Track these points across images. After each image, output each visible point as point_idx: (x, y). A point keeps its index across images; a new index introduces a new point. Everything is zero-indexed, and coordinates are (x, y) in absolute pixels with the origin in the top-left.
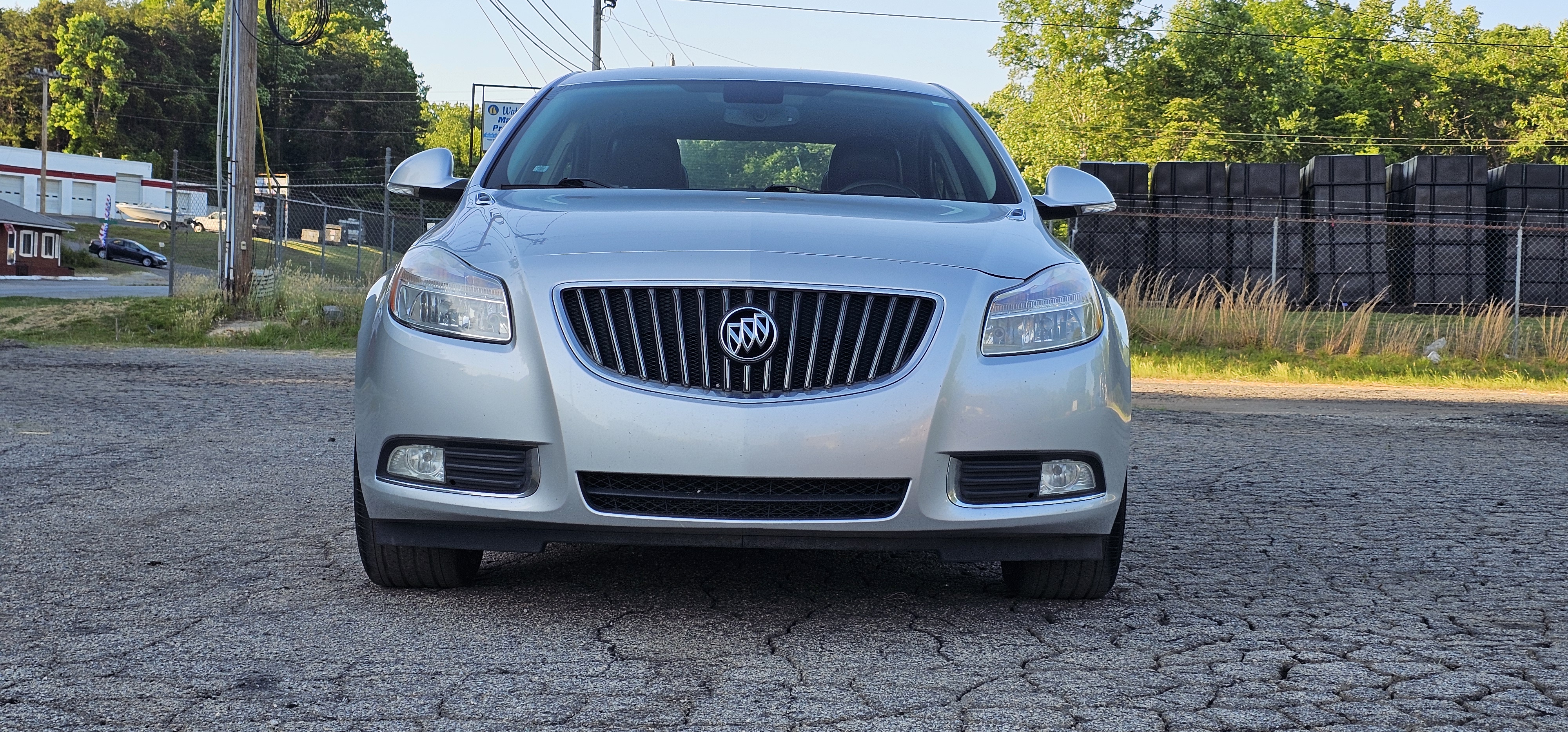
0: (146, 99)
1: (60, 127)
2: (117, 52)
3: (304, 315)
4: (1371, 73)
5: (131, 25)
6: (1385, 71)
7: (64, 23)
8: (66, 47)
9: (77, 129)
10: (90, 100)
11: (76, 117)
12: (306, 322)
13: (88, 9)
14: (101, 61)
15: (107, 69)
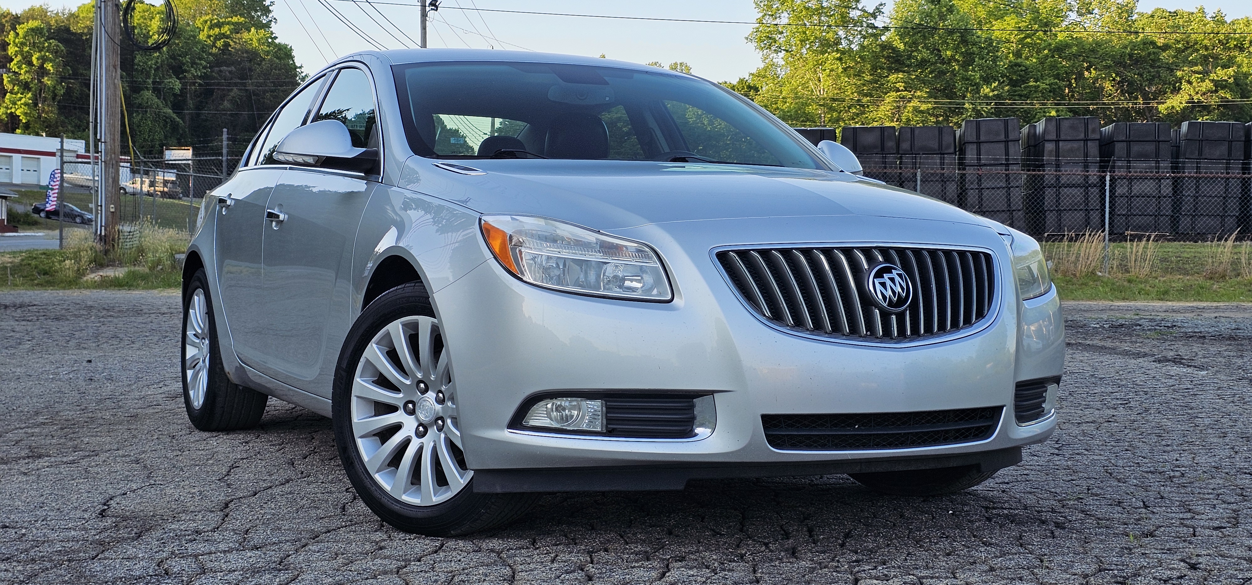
0: (81, 90)
1: (11, 113)
2: (56, 53)
3: (159, 262)
4: (1049, 50)
5: (67, 30)
6: (1060, 49)
7: (14, 29)
8: (17, 49)
9: (25, 114)
10: (36, 92)
11: (25, 106)
12: (161, 267)
13: (34, 19)
14: (44, 59)
15: (49, 66)
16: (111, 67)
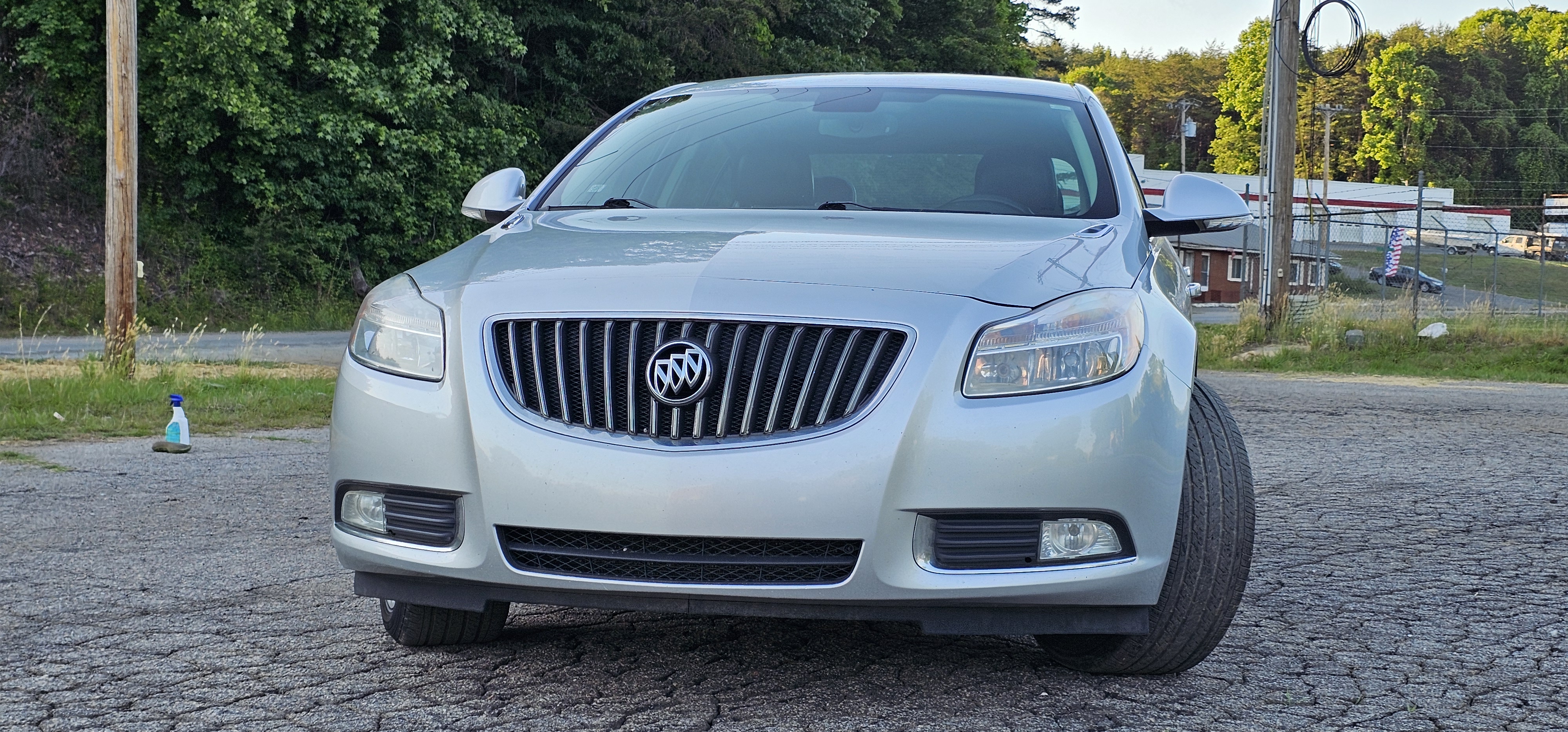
0: (1456, 127)
1: (1370, 157)
2: (1426, 82)
3: (1325, 339)
5: (1442, 52)
7: (1377, 55)
8: (1380, 79)
9: (1386, 159)
10: (1399, 130)
11: (1386, 148)
12: (1326, 346)
13: (1404, 40)
14: (1411, 90)
15: (1416, 98)
16: (1286, 100)
